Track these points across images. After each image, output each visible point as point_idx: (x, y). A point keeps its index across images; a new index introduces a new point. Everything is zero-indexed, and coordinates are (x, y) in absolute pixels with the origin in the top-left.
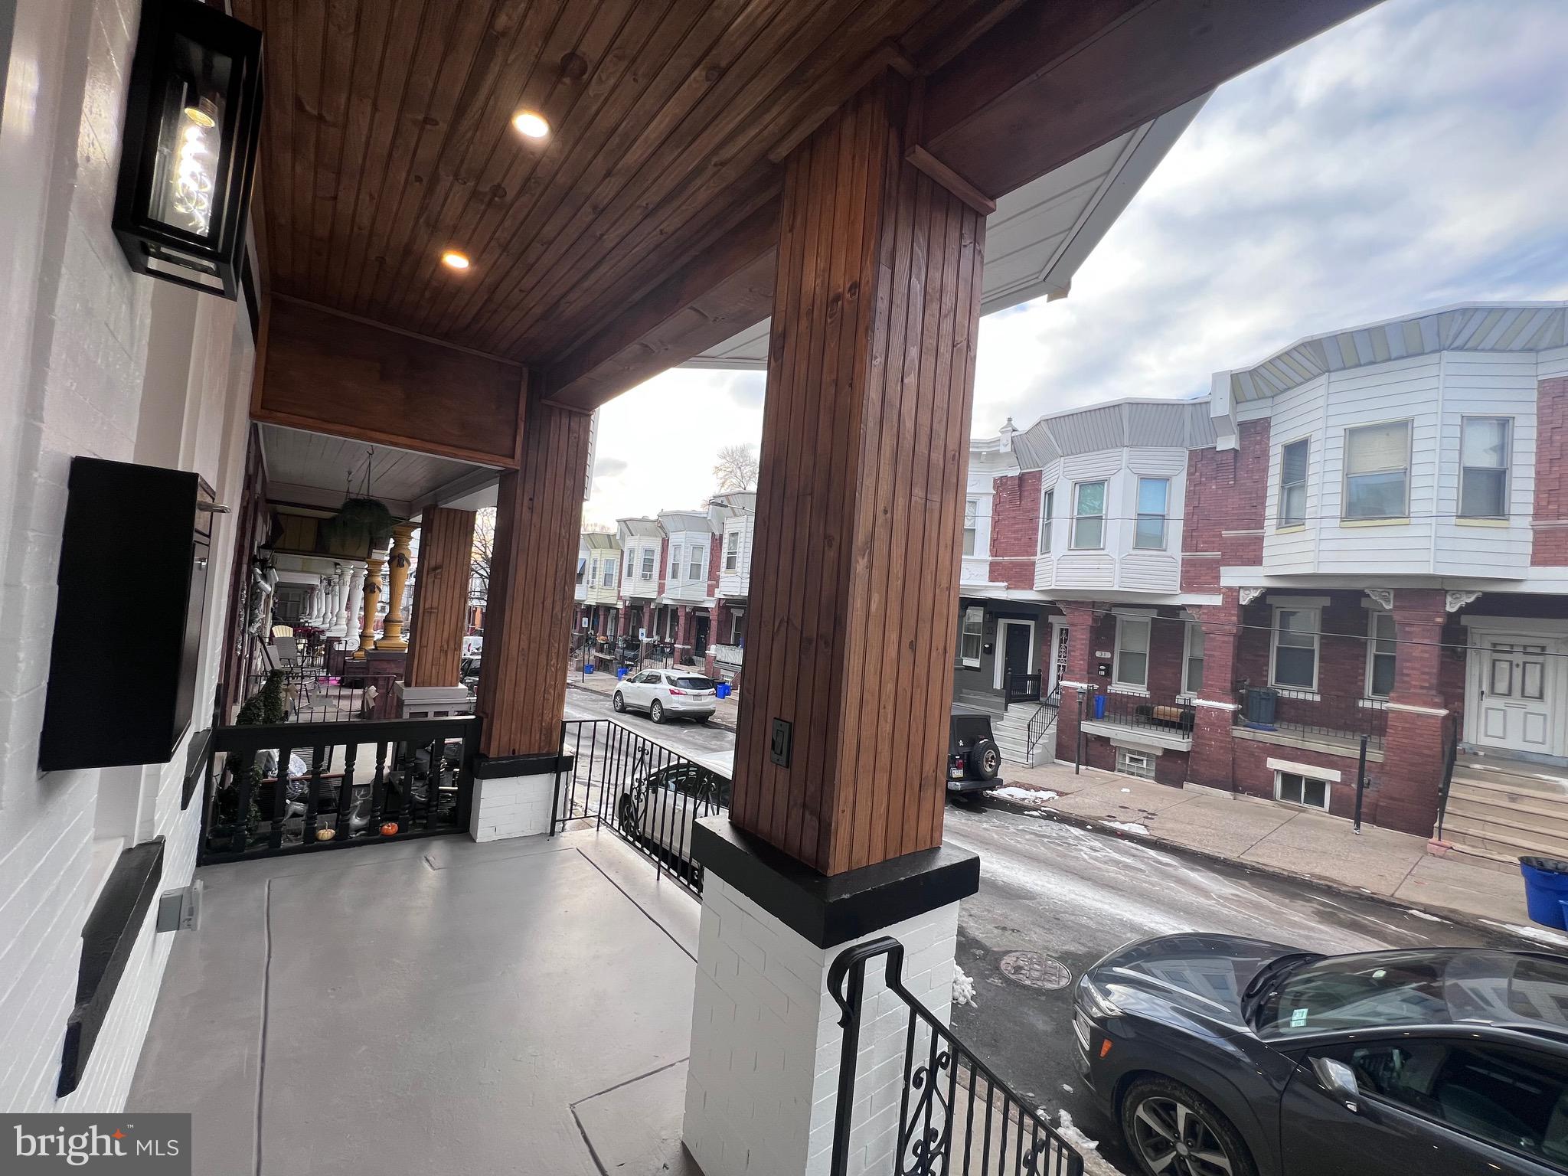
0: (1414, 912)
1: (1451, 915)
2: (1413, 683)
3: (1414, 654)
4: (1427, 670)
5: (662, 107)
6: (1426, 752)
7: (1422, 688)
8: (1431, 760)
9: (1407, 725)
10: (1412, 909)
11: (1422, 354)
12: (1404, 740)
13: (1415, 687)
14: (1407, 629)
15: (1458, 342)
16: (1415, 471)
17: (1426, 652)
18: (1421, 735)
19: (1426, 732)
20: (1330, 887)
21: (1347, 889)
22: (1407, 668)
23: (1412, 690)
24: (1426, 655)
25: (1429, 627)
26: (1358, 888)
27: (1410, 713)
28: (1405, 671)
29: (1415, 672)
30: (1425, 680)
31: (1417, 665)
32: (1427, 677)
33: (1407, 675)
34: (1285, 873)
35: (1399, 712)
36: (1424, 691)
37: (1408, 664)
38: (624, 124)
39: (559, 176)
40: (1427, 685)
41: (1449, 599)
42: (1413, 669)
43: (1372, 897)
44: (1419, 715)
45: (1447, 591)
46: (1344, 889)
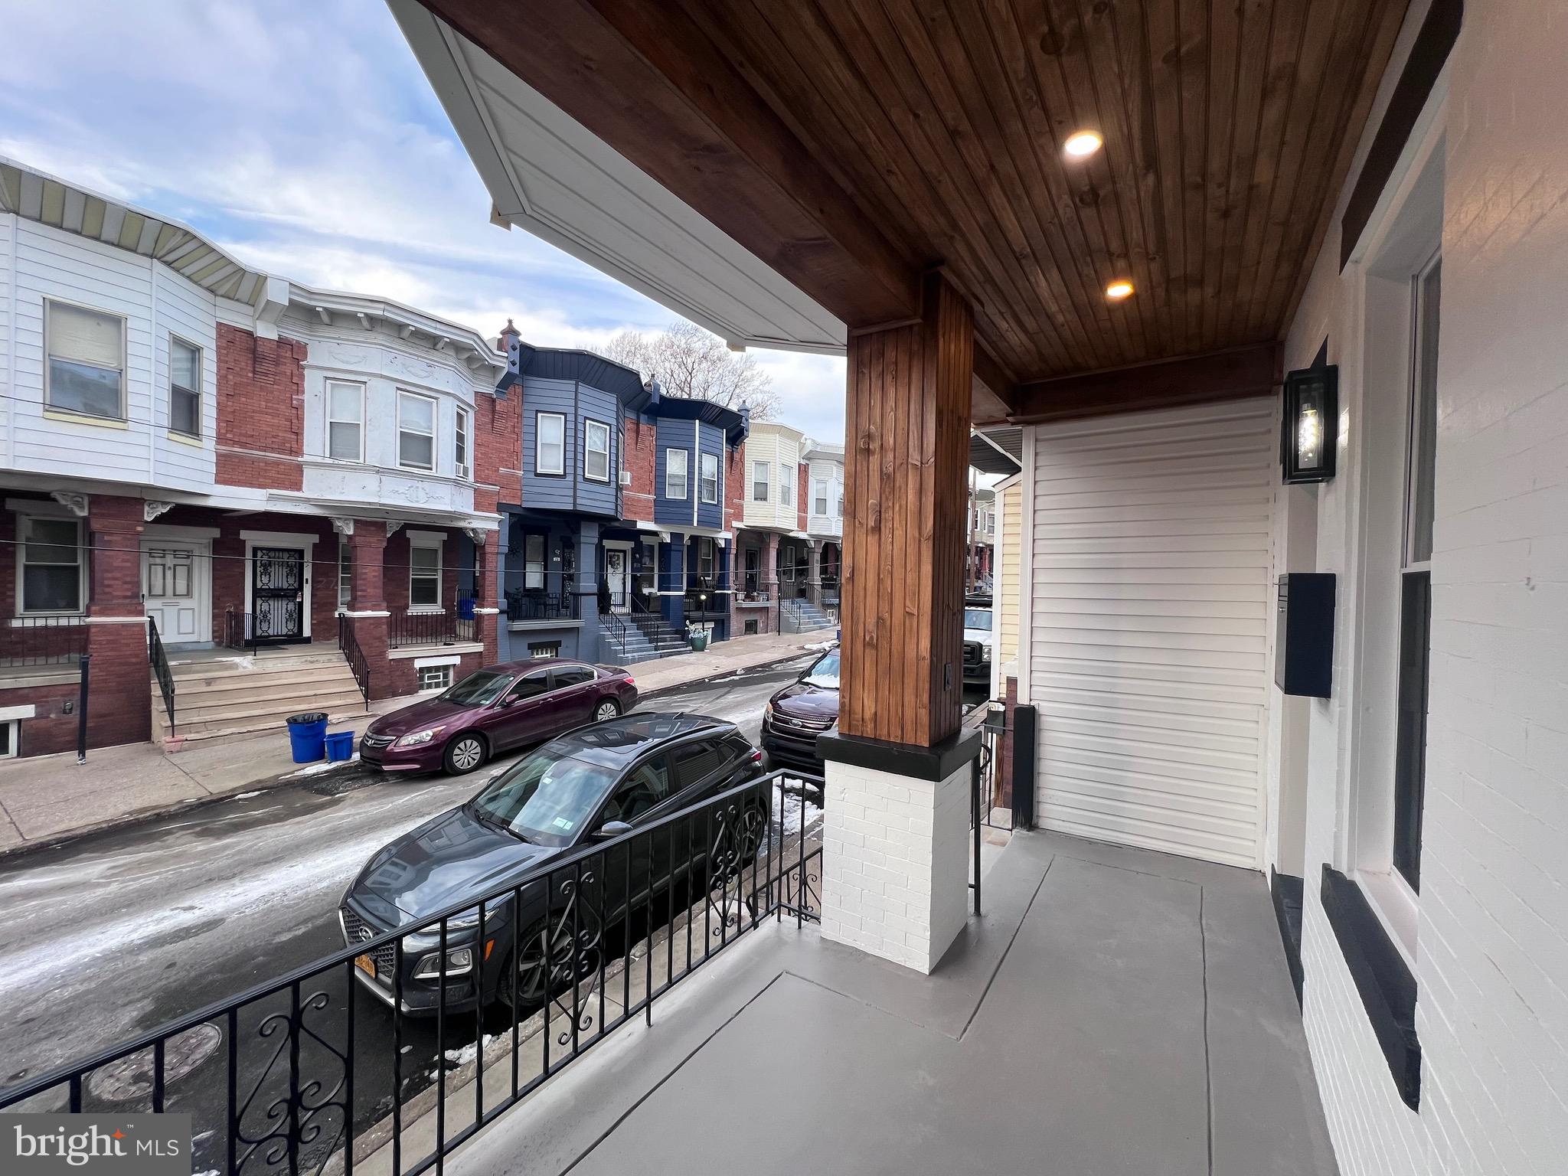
0: (240, 796)
1: (264, 785)
2: (115, 593)
3: (115, 564)
4: (128, 579)
5: (1022, 229)
6: (134, 660)
7: (126, 597)
8: (138, 667)
9: (112, 638)
10: (236, 795)
11: (135, 251)
12: (109, 654)
13: (118, 597)
14: (106, 538)
15: (170, 258)
16: (131, 374)
17: (127, 561)
18: (128, 645)
19: (131, 641)
20: (158, 815)
21: (176, 807)
22: (109, 579)
23: (115, 601)
24: (128, 564)
25: (129, 536)
26: (181, 802)
27: (113, 625)
28: (106, 582)
29: (117, 582)
30: (128, 590)
31: (118, 575)
32: (129, 586)
33: (109, 586)
34: (104, 825)
35: (102, 626)
36: (128, 601)
37: (110, 575)
38: (1027, 202)
39: (1020, 126)
40: (129, 594)
41: (146, 508)
42: (115, 579)
43: (202, 803)
44: (124, 625)
45: (146, 500)
46: (172, 809)
